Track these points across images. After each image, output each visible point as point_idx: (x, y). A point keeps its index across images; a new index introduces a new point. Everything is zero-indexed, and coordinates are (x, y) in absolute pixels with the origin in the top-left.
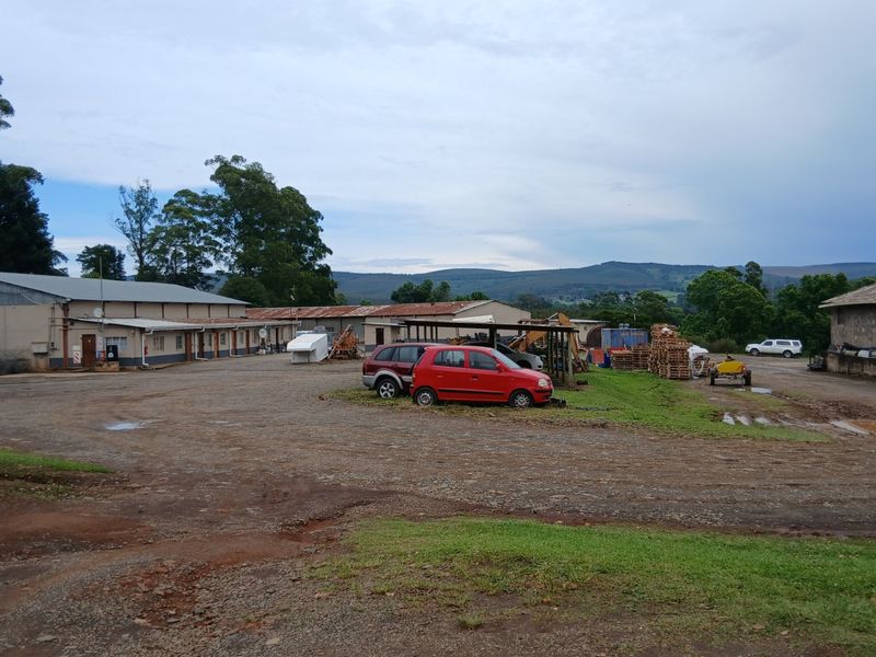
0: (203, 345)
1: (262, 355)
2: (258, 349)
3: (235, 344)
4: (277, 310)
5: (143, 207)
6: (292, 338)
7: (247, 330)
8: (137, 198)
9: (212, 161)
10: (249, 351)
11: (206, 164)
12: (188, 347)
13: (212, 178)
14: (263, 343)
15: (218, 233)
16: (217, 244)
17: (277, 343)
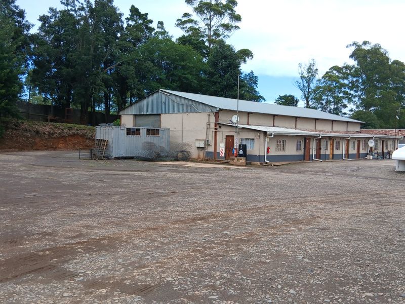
0: (320, 149)
1: (369, 160)
2: (367, 154)
3: (347, 150)
4: (384, 130)
5: (310, 74)
6: (395, 148)
7: (359, 140)
8: (308, 70)
9: (350, 45)
10: (359, 156)
11: (347, 47)
12: (307, 149)
13: (351, 56)
14: (371, 150)
15: (351, 89)
16: (350, 94)
17: (383, 152)
